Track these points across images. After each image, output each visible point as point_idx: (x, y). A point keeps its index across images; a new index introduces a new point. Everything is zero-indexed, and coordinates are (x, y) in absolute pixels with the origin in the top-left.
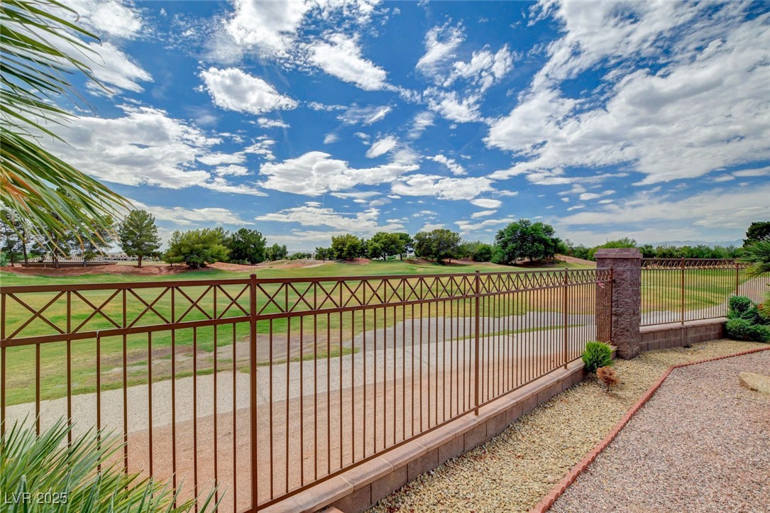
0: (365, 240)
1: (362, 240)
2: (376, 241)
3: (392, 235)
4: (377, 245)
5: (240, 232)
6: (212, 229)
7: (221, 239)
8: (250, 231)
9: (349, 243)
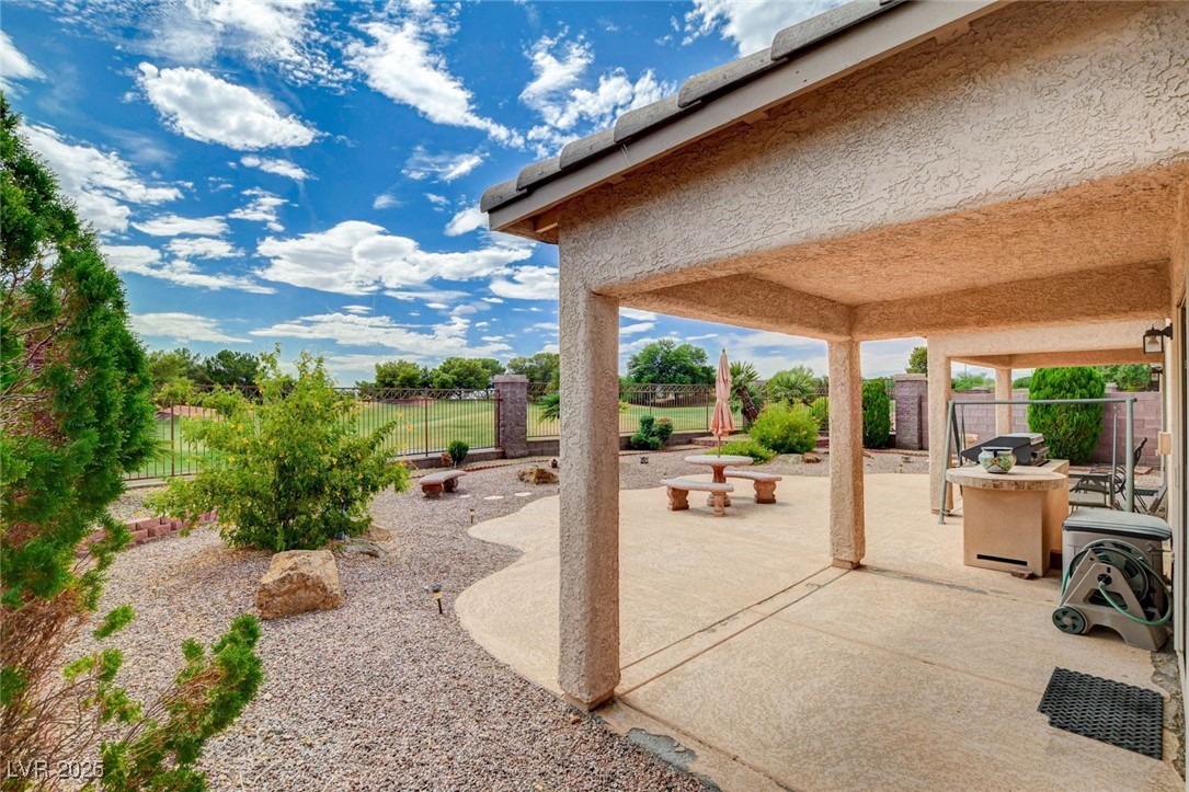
0: (430, 370)
1: (425, 370)
2: (445, 370)
3: (470, 361)
4: (446, 376)
5: (220, 356)
6: (169, 351)
7: (184, 369)
8: (238, 354)
9: (402, 374)
